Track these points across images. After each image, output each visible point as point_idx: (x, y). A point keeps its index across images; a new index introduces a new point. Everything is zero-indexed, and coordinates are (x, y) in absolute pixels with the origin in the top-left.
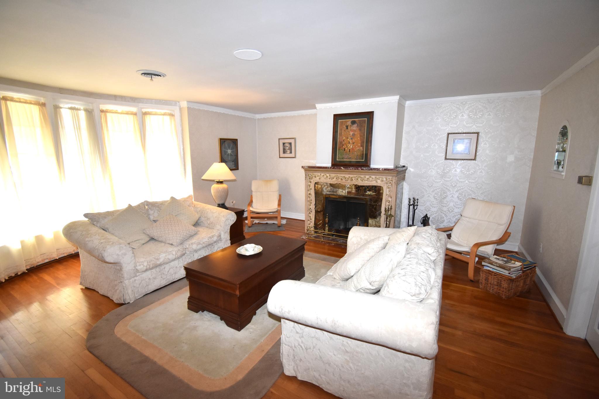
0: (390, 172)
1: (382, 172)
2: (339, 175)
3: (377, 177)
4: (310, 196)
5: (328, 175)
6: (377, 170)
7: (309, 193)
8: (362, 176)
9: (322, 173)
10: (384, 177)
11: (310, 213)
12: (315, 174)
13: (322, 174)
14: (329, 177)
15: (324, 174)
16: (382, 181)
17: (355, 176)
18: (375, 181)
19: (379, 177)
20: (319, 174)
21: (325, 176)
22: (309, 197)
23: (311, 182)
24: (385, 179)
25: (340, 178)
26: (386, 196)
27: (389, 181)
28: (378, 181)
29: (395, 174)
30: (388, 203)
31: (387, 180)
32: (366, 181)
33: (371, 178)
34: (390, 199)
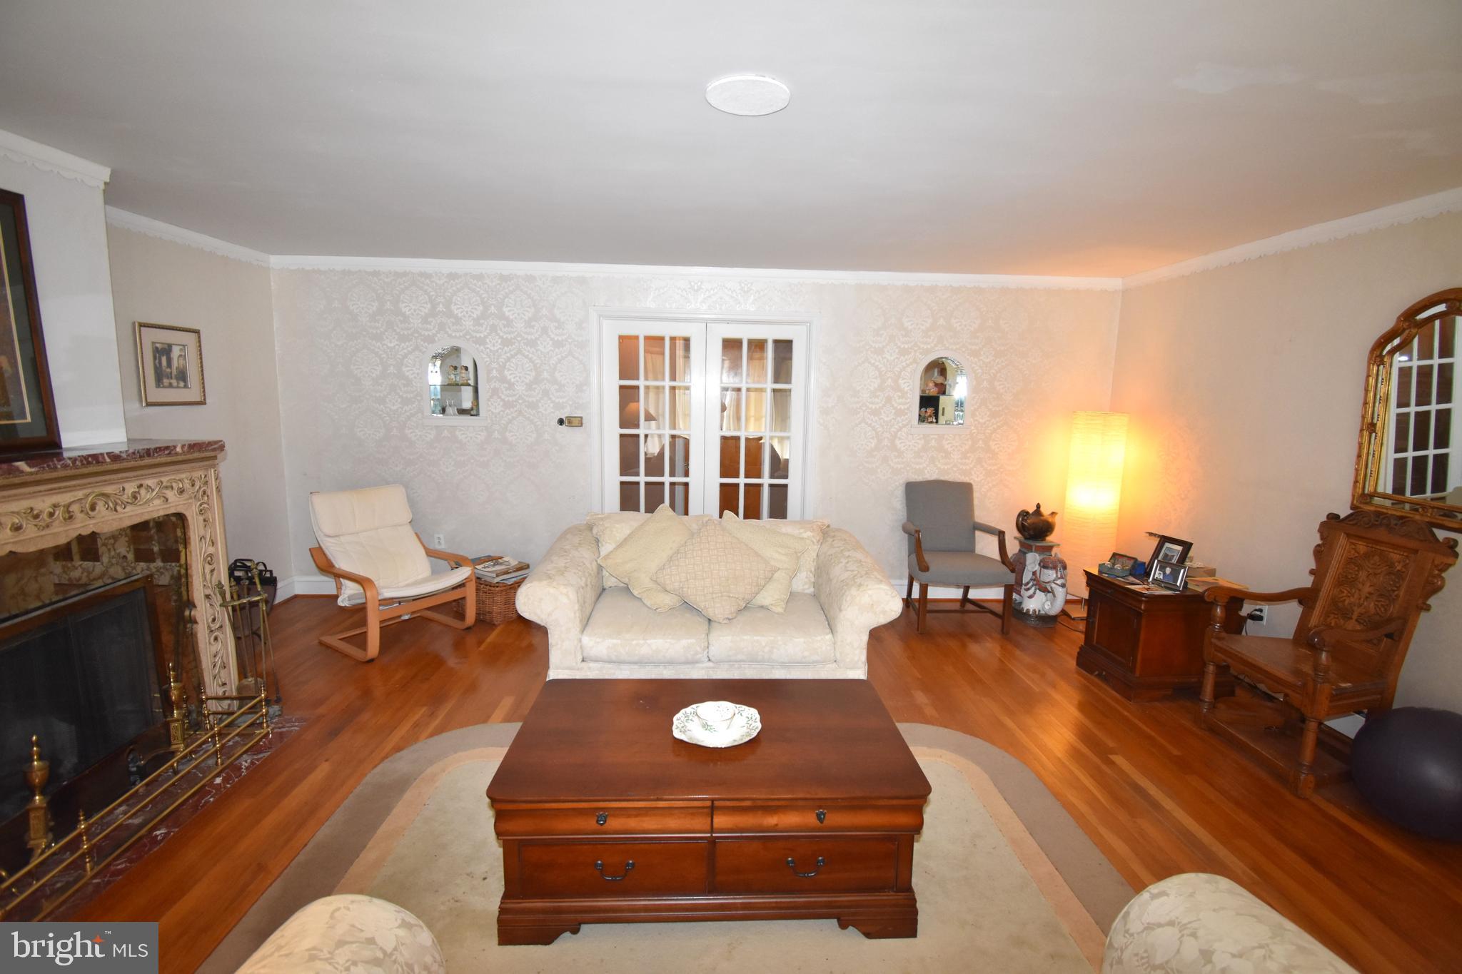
0: (204, 454)
1: (181, 457)
3: (165, 479)
6: (167, 452)
8: (109, 490)
10: (183, 476)
16: (181, 491)
18: (158, 497)
19: (168, 481)
24: (187, 485)
26: (201, 544)
27: (200, 487)
28: (169, 494)
29: (215, 458)
30: (208, 568)
31: (193, 485)
32: (129, 508)
33: (143, 491)
34: (211, 550)
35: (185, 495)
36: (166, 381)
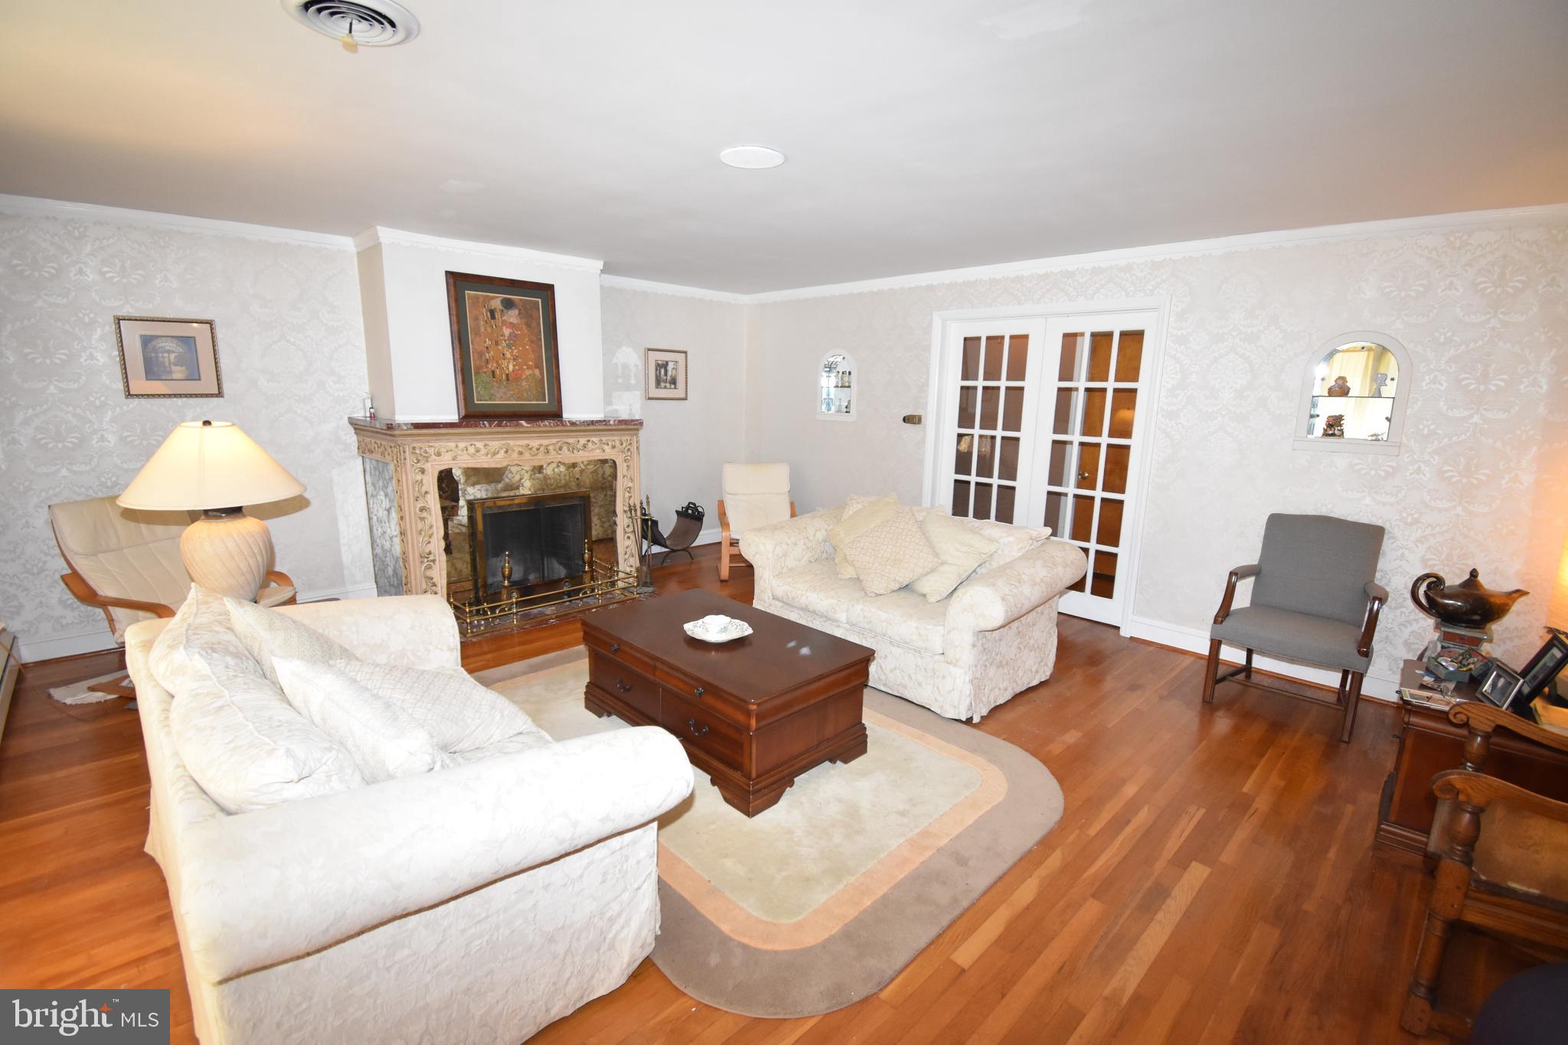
0: (629, 427)
1: (614, 427)
2: (511, 443)
3: (604, 439)
4: (424, 514)
5: (480, 445)
6: (604, 423)
7: (419, 506)
8: (570, 441)
9: (462, 441)
10: (615, 438)
11: (429, 567)
12: (437, 444)
13: (462, 445)
14: (483, 451)
15: (469, 444)
16: (614, 447)
17: (554, 441)
18: (599, 449)
19: (607, 440)
20: (452, 445)
21: (472, 450)
22: (423, 519)
23: (423, 471)
24: (617, 443)
25: (517, 449)
26: (624, 480)
27: (626, 446)
28: (606, 447)
29: (638, 430)
30: (627, 495)
31: (622, 444)
32: (581, 452)
33: (590, 444)
34: (630, 484)
35: (616, 450)
36: (663, 385)
